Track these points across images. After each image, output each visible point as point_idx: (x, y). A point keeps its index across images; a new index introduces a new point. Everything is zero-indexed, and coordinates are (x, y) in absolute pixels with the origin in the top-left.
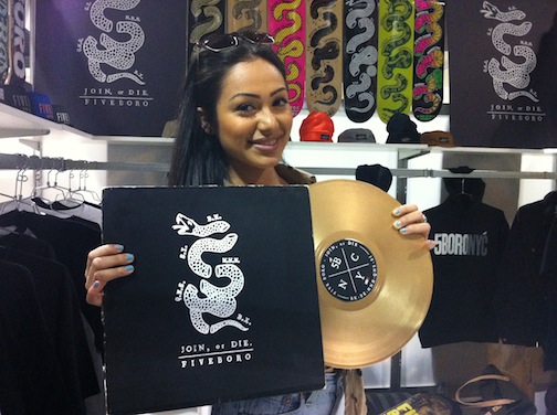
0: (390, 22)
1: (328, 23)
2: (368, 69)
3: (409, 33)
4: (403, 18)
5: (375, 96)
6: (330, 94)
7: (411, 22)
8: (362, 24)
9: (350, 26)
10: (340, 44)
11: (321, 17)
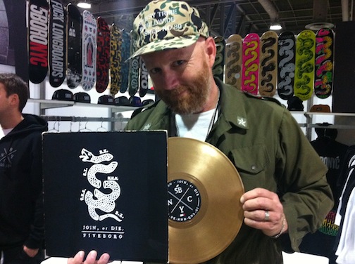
0: (301, 50)
1: (270, 54)
2: (290, 74)
3: (312, 55)
4: (309, 48)
5: (293, 87)
6: (270, 87)
7: (313, 49)
8: (287, 53)
9: (281, 55)
10: (276, 64)
11: (266, 52)
